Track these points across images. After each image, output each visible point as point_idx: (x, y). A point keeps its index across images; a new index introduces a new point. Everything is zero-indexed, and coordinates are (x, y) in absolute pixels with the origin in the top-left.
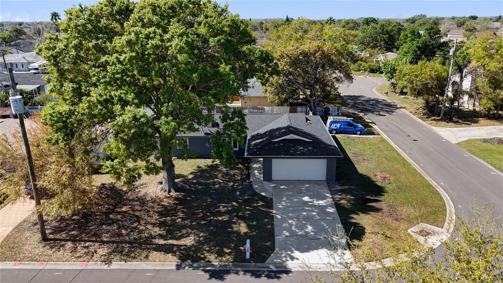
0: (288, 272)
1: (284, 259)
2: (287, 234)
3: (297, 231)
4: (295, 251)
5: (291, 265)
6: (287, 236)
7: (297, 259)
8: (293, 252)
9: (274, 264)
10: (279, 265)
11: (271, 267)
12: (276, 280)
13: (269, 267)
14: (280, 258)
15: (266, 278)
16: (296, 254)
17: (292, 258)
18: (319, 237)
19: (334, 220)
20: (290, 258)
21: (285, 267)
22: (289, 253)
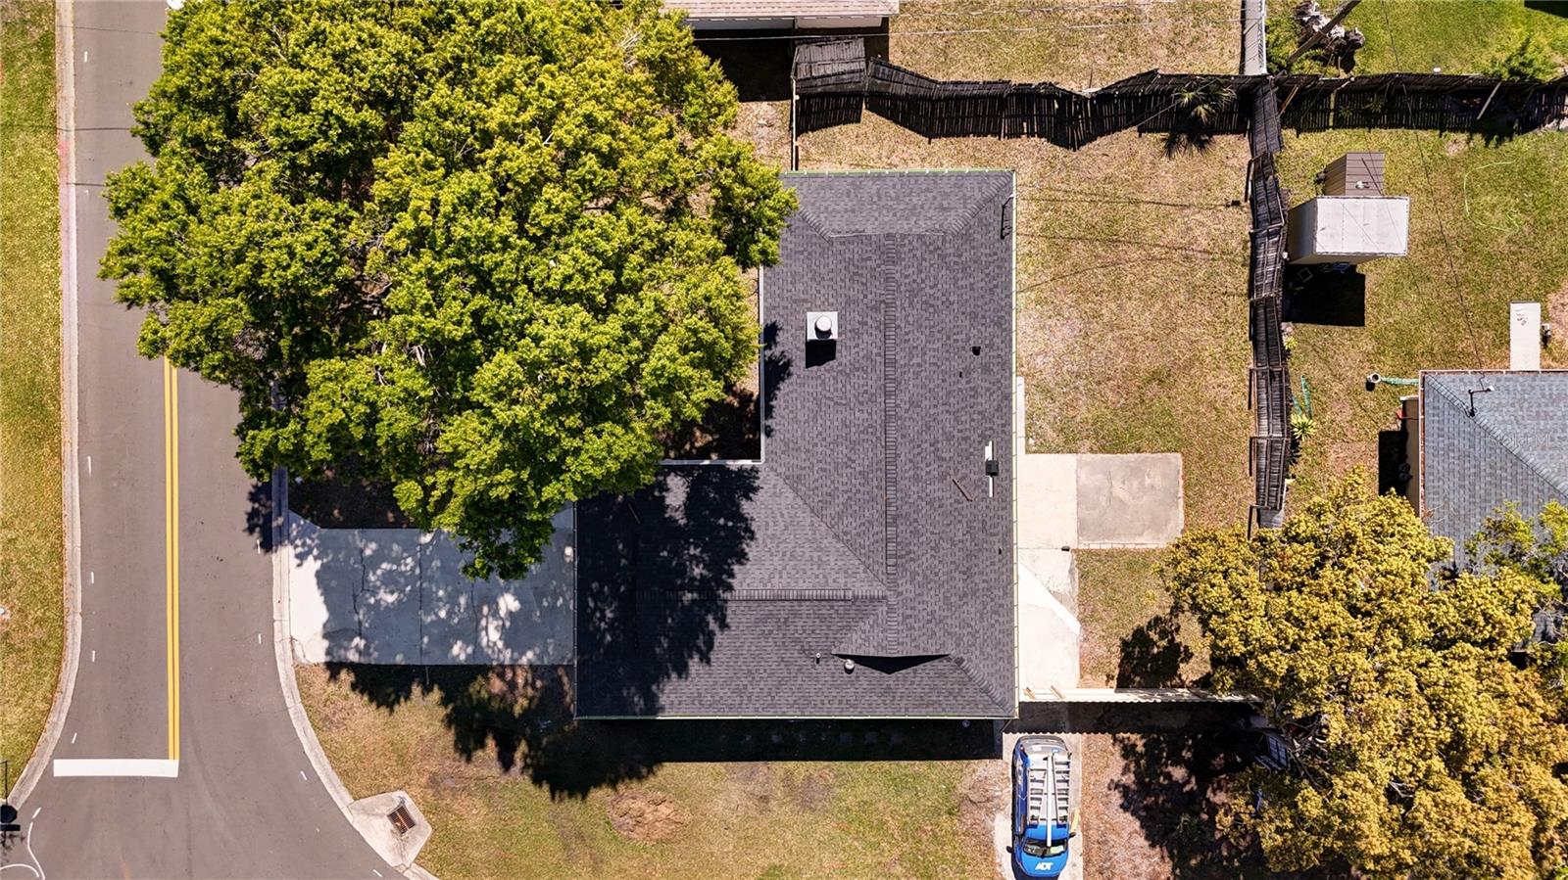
0: (268, 545)
1: (298, 542)
2: (368, 552)
3: (379, 572)
4: (319, 563)
5: (286, 555)
6: (362, 551)
7: (299, 565)
8: (316, 558)
9: (288, 523)
10: (285, 533)
11: (280, 520)
12: (246, 525)
13: (280, 515)
14: (301, 535)
15: (249, 510)
16: (312, 565)
17: (301, 557)
18: (361, 612)
19: (418, 651)
20: (301, 553)
21: (281, 543)
22: (315, 552)
